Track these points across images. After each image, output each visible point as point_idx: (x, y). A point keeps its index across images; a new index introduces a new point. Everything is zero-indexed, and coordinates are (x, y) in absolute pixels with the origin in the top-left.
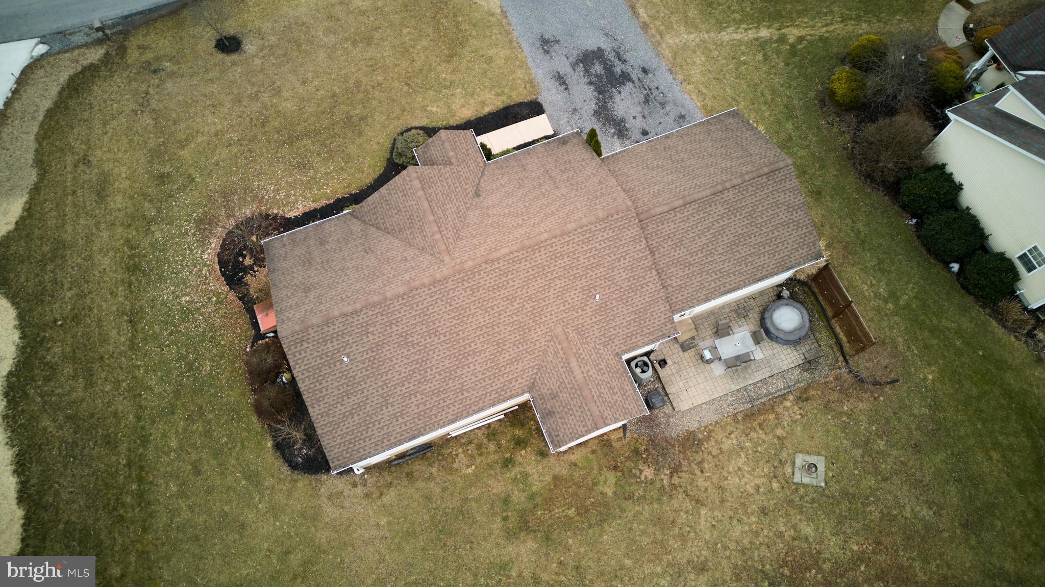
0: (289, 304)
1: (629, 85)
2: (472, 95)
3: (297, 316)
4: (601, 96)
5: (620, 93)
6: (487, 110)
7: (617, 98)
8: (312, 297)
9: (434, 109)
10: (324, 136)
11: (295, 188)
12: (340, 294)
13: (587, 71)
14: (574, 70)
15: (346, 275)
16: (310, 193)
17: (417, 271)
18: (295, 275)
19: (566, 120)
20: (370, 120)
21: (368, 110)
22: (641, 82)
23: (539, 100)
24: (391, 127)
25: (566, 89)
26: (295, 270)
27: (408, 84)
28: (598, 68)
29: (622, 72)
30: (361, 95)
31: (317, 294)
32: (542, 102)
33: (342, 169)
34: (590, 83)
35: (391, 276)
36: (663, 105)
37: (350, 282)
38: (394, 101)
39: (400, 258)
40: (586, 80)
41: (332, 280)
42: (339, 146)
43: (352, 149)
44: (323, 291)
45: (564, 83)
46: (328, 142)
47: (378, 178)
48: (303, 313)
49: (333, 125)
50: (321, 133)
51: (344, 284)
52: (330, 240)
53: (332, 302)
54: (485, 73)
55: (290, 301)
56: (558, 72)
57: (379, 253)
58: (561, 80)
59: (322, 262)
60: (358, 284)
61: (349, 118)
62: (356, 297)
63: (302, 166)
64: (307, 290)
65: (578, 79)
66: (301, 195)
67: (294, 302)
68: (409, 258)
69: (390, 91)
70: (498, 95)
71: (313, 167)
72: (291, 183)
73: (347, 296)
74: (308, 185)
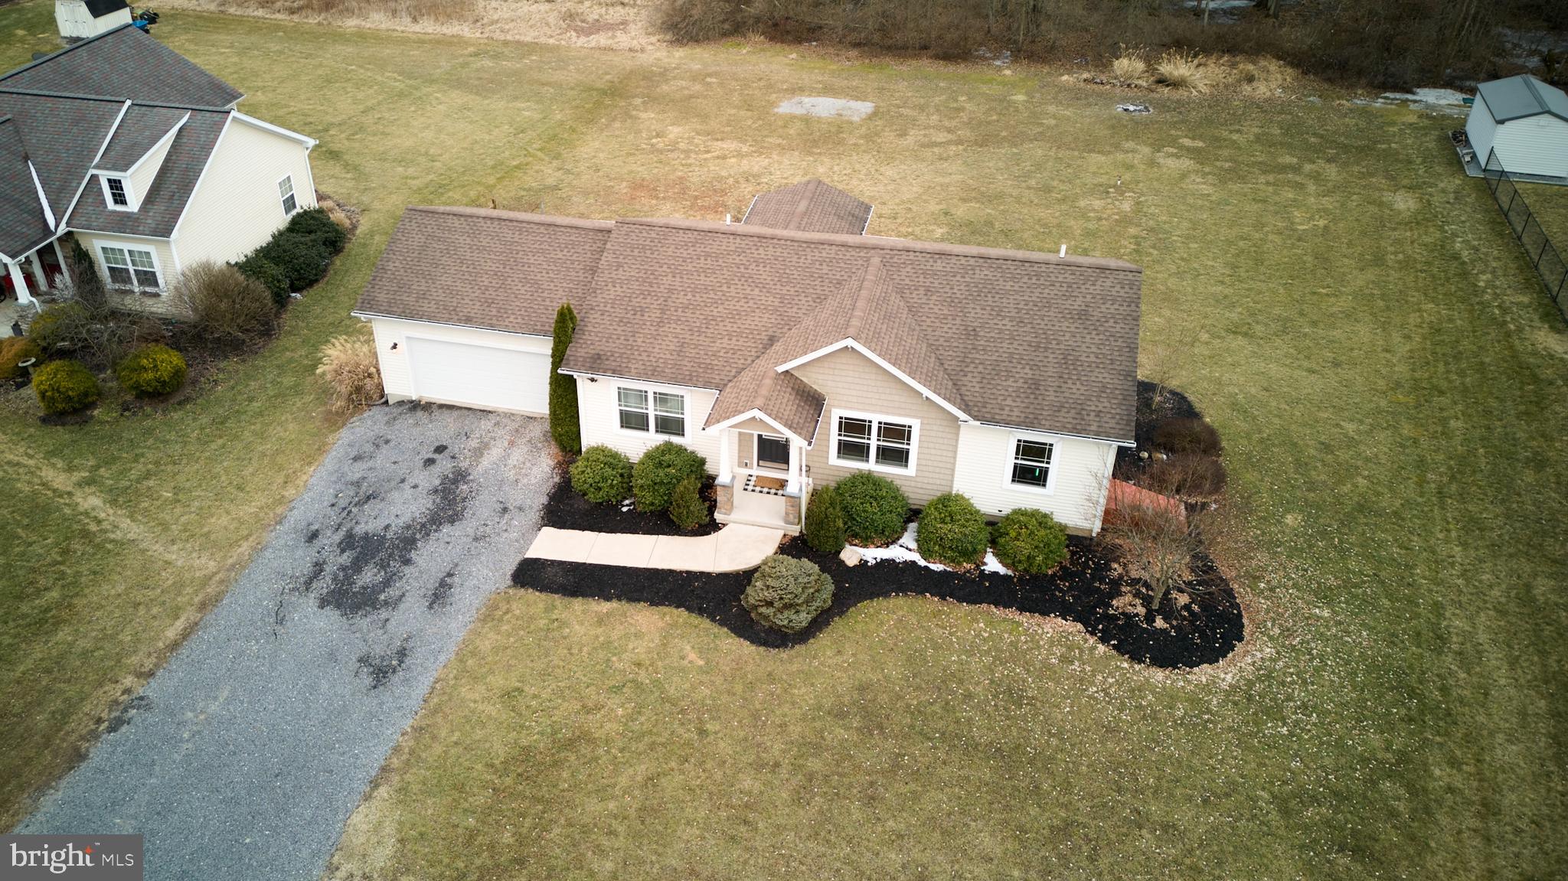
0: (1116, 306)
1: (360, 530)
2: (607, 645)
3: (1108, 283)
4: (418, 536)
5: (387, 527)
6: (605, 607)
7: (397, 524)
8: (1079, 301)
9: (692, 656)
10: (941, 724)
11: (1049, 667)
12: (1039, 286)
13: (387, 583)
14: (403, 595)
15: (1019, 311)
16: (1018, 641)
17: (922, 267)
18: (1094, 349)
19: (505, 535)
20: (828, 703)
21: (818, 724)
22: (340, 525)
23: (509, 582)
24: (795, 667)
25: (450, 575)
26: (1093, 358)
27: (702, 732)
28: (369, 576)
29: (343, 551)
30: (814, 764)
31: (1069, 302)
32: (508, 577)
33: (936, 647)
34: (407, 562)
35: (958, 278)
36: (357, 484)
37: (1016, 297)
38: (755, 716)
39: (934, 298)
40: (407, 570)
41: (1043, 313)
42: (918, 688)
43: (895, 670)
44: (1059, 301)
45: (443, 584)
46: (937, 708)
47: (878, 596)
48: (1099, 283)
49: (906, 737)
50: (943, 734)
51: (1026, 298)
52: (1020, 384)
53: (1053, 279)
54: (544, 675)
55: (1112, 311)
56: (430, 607)
57: (958, 321)
58: (440, 594)
59: (1046, 349)
60: (1008, 288)
61: (866, 731)
62: (1018, 271)
63: (1014, 695)
64: (1083, 315)
65: (416, 578)
66: (1039, 647)
67: (1108, 306)
68: (922, 291)
69: (746, 739)
70: (563, 624)
71: (992, 681)
72: (1050, 678)
73: (1030, 279)
74: (1016, 655)
